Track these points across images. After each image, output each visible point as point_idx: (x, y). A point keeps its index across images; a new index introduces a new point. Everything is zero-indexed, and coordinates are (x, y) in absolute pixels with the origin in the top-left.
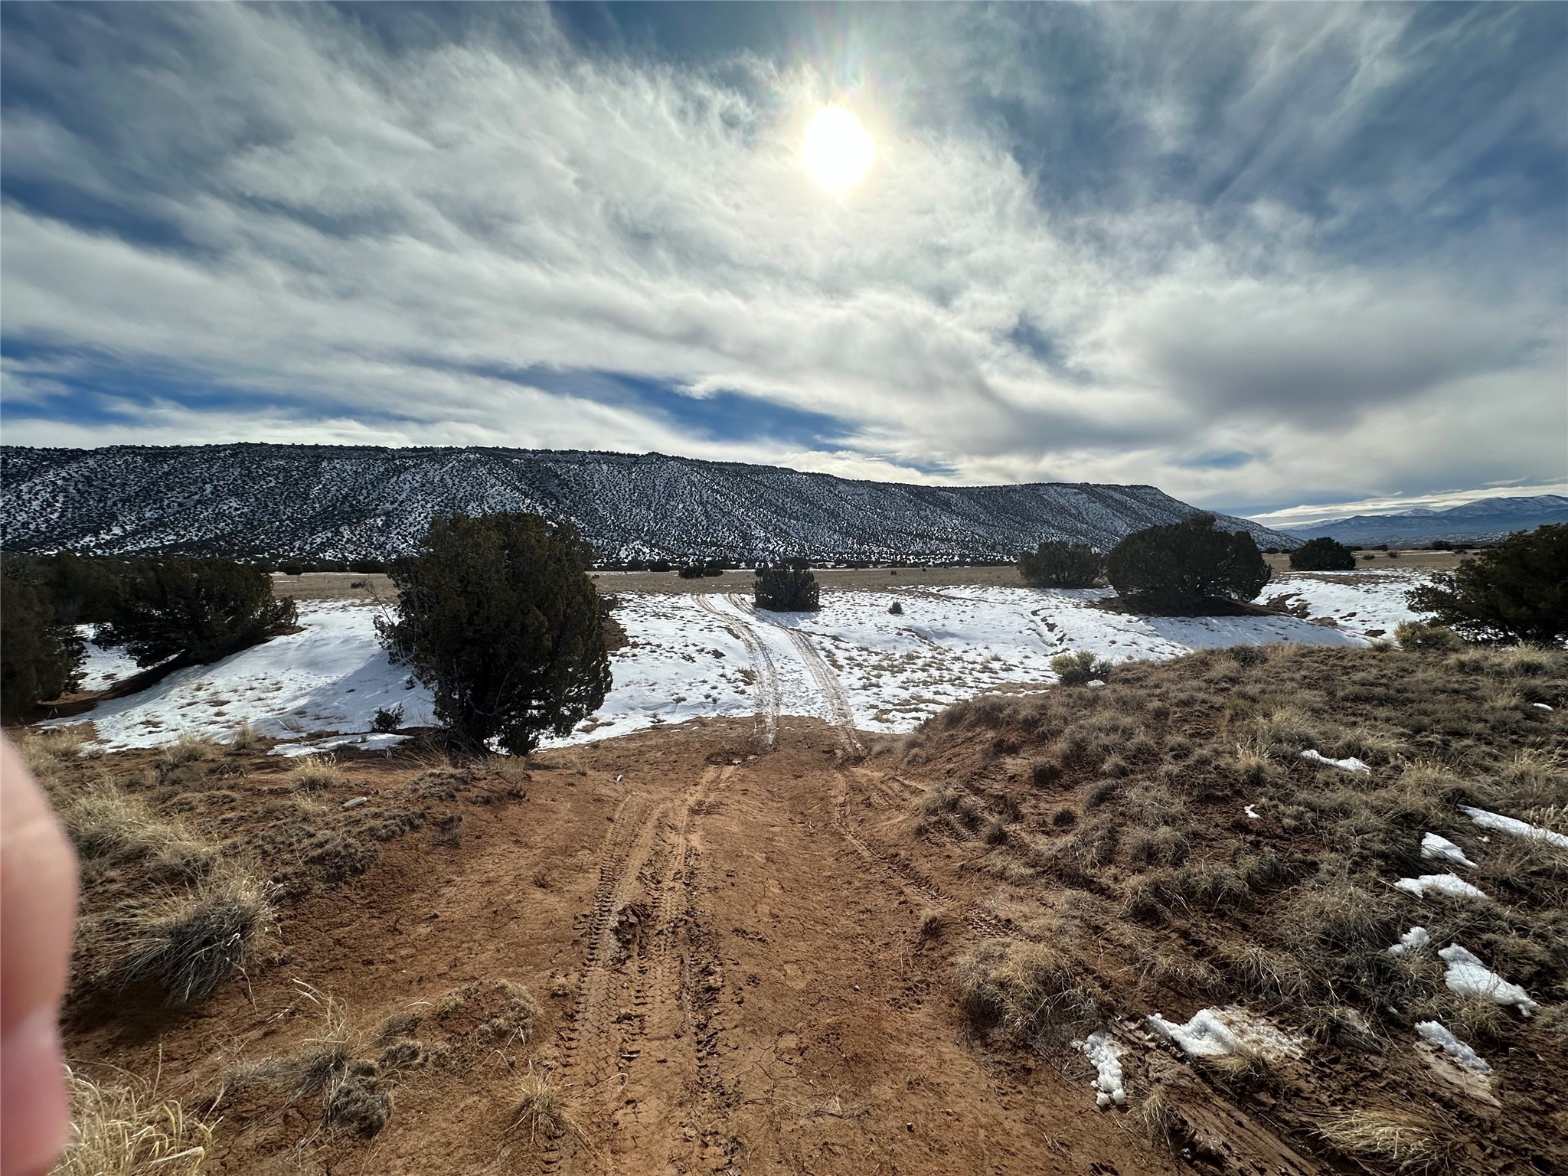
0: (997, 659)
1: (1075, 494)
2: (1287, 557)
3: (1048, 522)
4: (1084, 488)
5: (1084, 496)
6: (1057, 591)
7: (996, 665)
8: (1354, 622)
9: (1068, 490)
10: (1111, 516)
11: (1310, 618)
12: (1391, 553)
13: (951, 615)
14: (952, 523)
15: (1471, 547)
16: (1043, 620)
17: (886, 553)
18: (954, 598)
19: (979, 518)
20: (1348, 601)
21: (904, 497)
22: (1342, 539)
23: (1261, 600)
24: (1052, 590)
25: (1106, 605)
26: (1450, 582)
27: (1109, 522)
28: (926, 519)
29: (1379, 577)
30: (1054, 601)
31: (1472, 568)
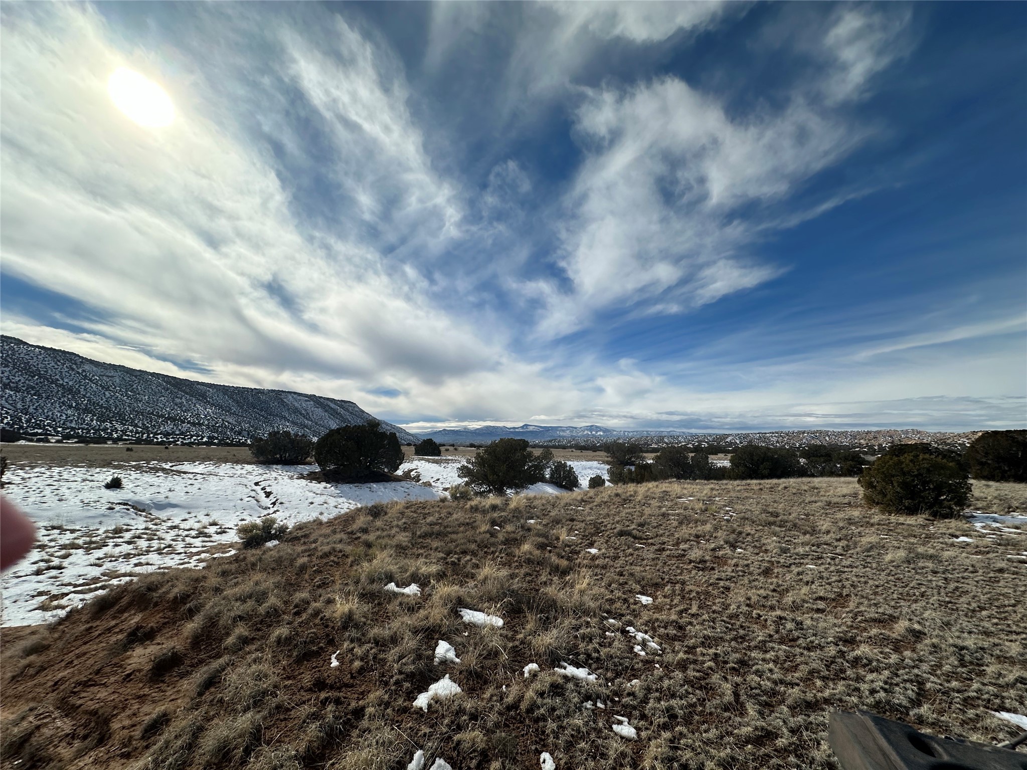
0: (214, 524)
1: (306, 401)
2: (413, 448)
3: (285, 418)
4: (312, 398)
5: (312, 403)
6: (279, 467)
7: (212, 530)
8: (438, 484)
9: (302, 398)
10: (327, 417)
11: (421, 482)
12: (455, 447)
13: (177, 488)
14: (205, 411)
15: (481, 447)
16: (263, 489)
17: (131, 431)
18: (185, 473)
19: (230, 409)
20: (437, 472)
21: (161, 385)
22: (437, 440)
23: (399, 472)
24: (275, 466)
25: (312, 477)
26: (472, 464)
27: (326, 421)
28: (181, 405)
29: (449, 460)
30: (274, 474)
31: (480, 457)
